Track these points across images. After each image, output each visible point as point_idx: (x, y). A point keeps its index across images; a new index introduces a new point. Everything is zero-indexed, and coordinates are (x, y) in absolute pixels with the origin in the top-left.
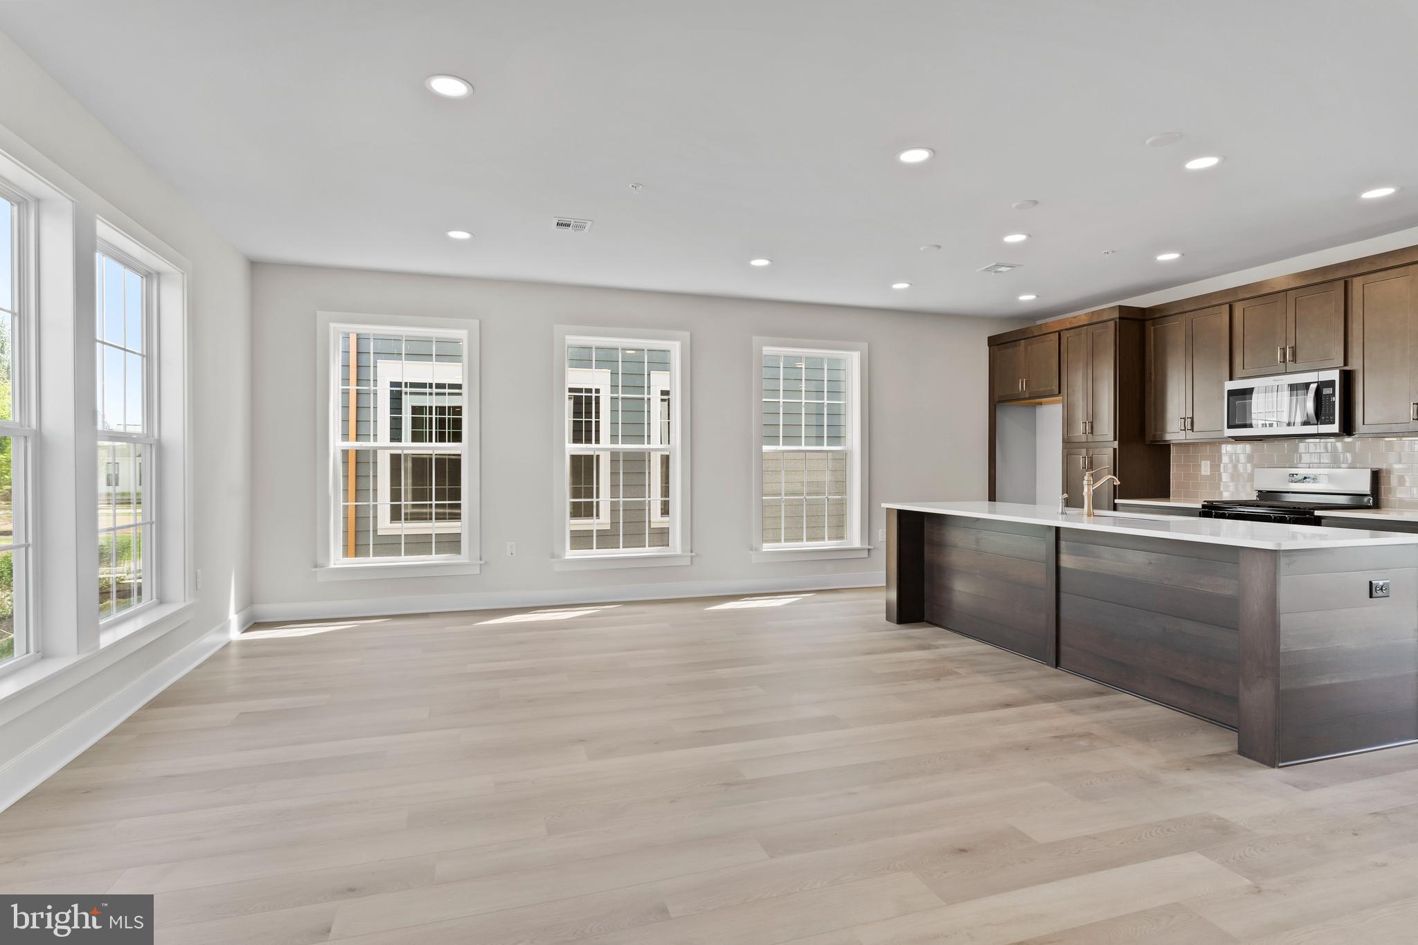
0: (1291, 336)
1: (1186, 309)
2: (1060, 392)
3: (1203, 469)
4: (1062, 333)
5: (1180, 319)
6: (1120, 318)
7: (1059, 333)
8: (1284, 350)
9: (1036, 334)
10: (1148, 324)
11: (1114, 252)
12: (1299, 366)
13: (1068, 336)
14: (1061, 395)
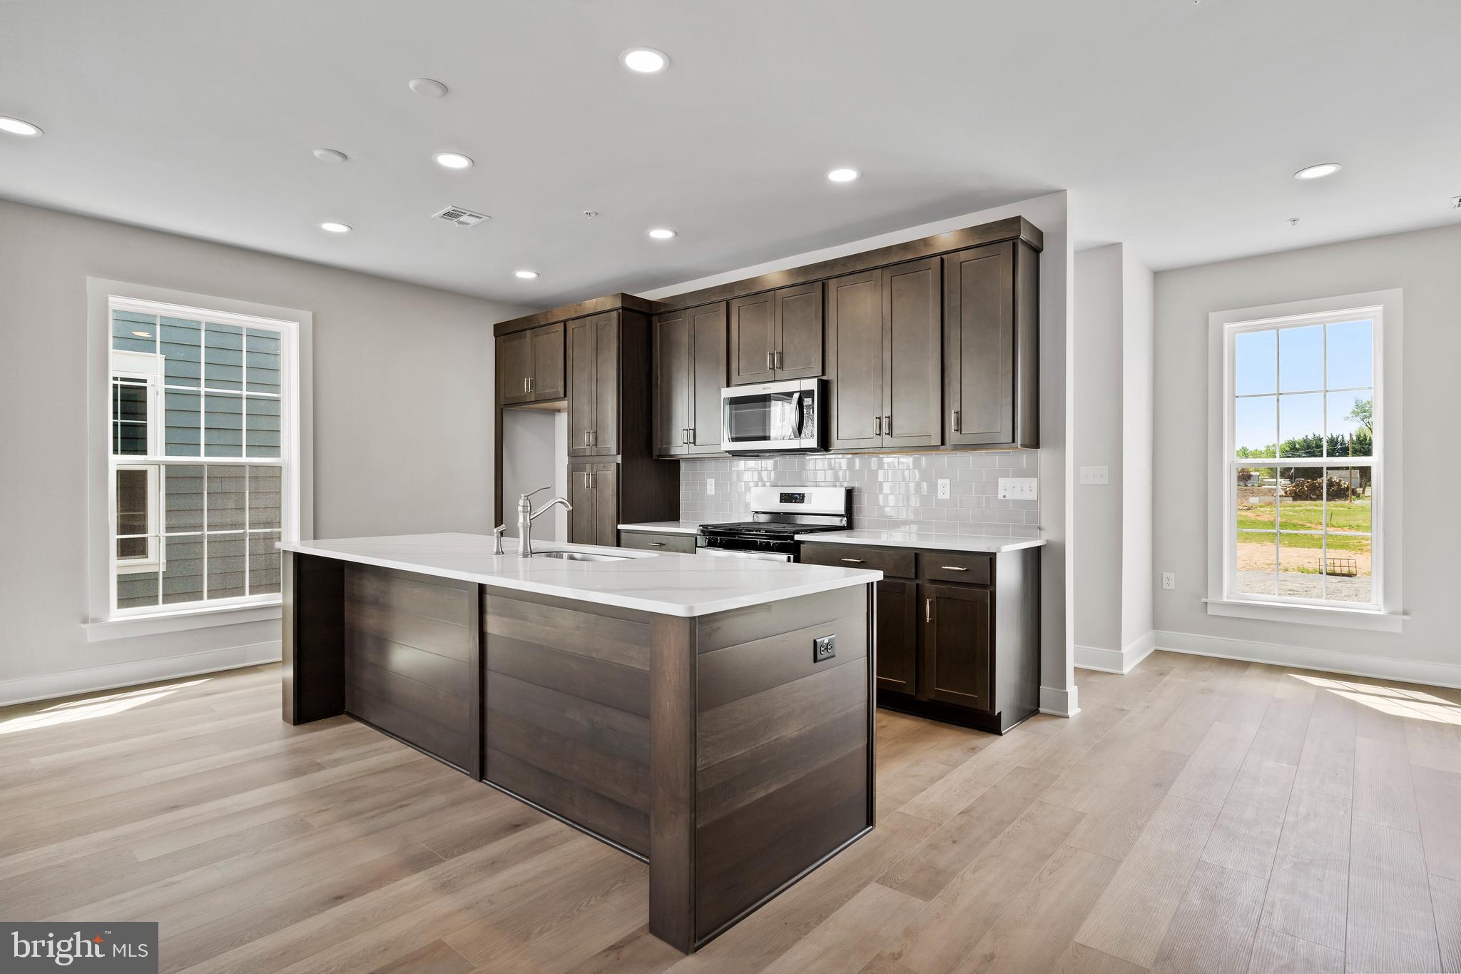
0: (779, 341)
1: (689, 305)
2: (565, 396)
3: (709, 488)
4: (567, 323)
5: (683, 316)
6: (623, 308)
7: (565, 322)
8: (773, 355)
9: (542, 323)
10: (655, 319)
11: (596, 214)
12: (786, 374)
13: (573, 327)
14: (567, 398)
